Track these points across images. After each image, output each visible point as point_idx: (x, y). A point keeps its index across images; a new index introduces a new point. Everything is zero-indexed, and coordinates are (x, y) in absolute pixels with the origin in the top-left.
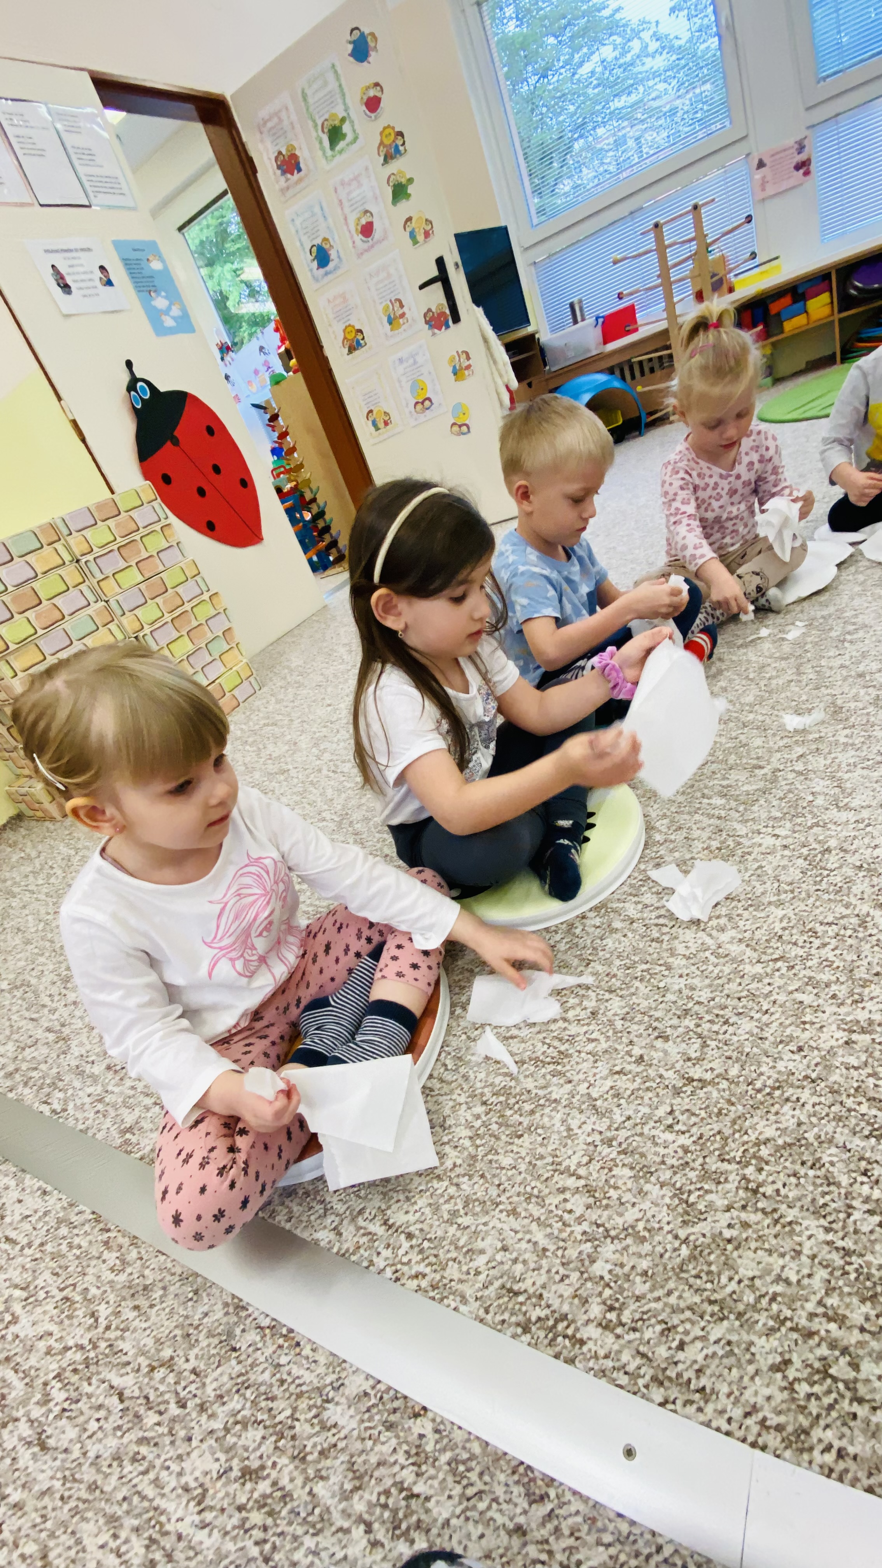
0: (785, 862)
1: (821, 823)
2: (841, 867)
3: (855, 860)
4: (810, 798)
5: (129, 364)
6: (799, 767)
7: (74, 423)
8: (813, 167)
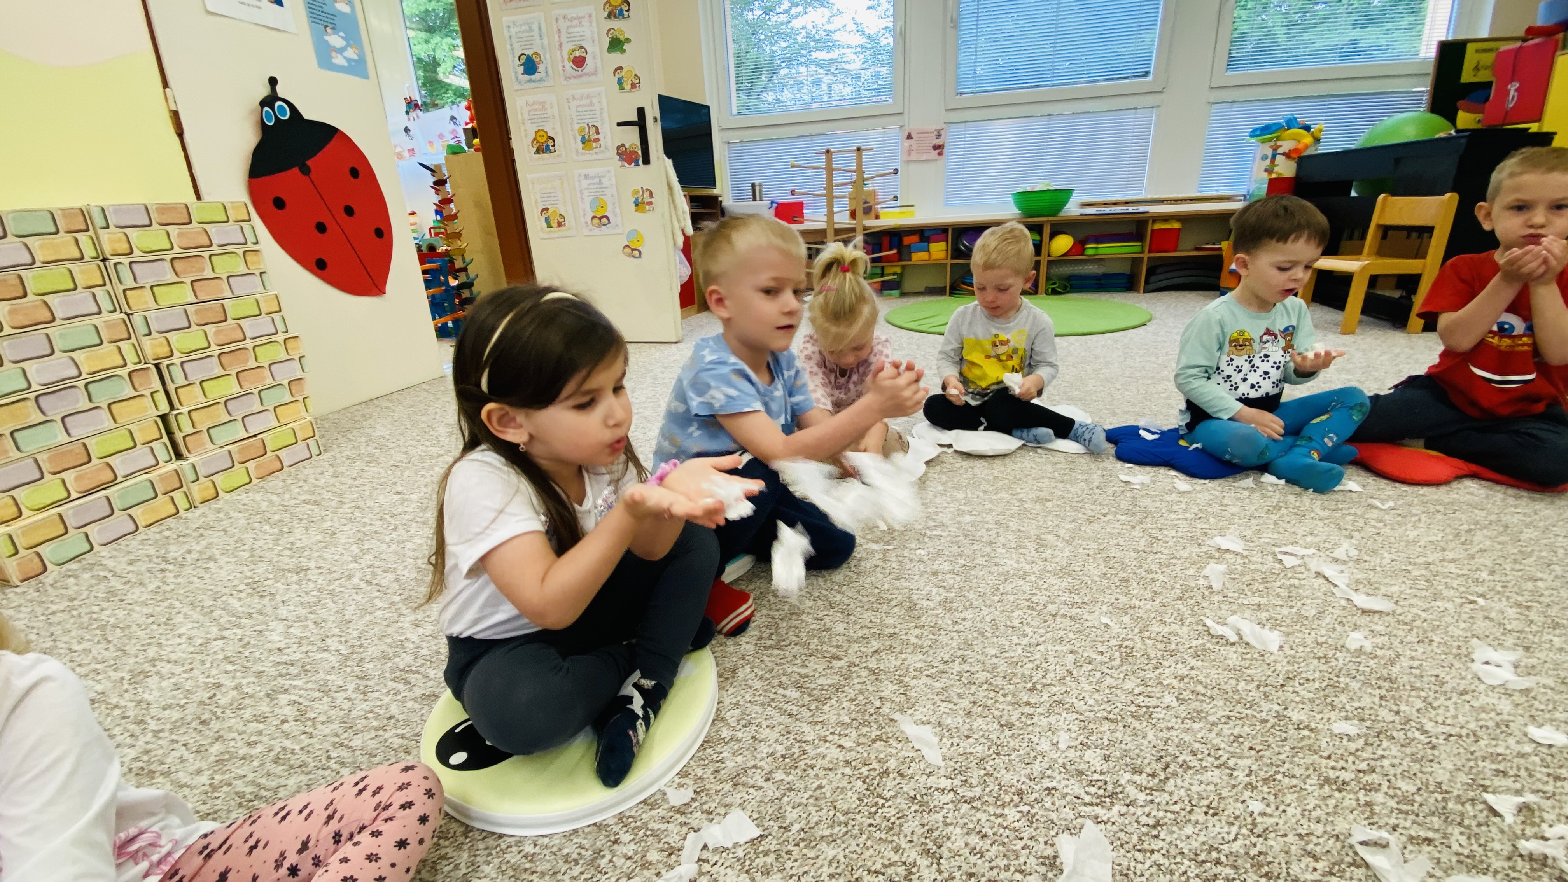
0: (844, 783)
1: (884, 738)
2: (895, 797)
3: (909, 788)
4: (878, 704)
5: (273, 81)
6: (873, 665)
7: (175, 116)
8: (944, 151)
